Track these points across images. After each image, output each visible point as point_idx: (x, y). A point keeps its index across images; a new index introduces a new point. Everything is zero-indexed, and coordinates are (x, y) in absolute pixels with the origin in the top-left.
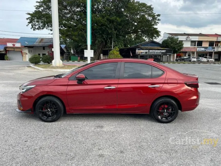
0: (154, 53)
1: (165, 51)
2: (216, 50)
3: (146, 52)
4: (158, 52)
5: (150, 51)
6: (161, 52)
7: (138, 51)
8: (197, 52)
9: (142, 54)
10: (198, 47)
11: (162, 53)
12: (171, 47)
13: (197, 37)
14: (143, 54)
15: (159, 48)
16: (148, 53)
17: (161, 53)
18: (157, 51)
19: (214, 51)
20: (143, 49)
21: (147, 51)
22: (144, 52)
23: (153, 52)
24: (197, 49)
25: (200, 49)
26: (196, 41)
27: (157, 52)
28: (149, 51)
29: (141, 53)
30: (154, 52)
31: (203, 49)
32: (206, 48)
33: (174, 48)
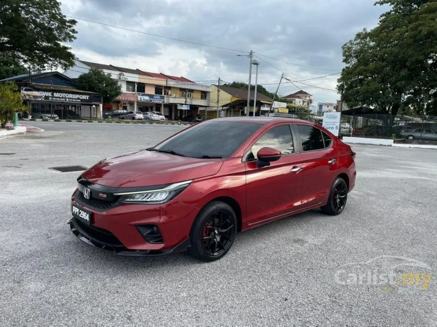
0: (64, 99)
1: (88, 97)
2: (166, 101)
3: (45, 96)
4: (74, 99)
5: (55, 94)
6: (80, 98)
7: (26, 93)
8: (137, 102)
9: (37, 99)
10: (139, 94)
11: (82, 100)
12: (100, 89)
13: (137, 76)
14: (40, 99)
15: (74, 90)
16: (50, 99)
17: (80, 101)
18: (70, 96)
19: (163, 102)
20: (38, 90)
21: (49, 94)
22: (41, 97)
23: (62, 98)
24: (137, 97)
25: (142, 97)
26: (135, 82)
27: (71, 99)
28: (53, 94)
29: (34, 97)
30: (66, 98)
31: (147, 98)
32: (151, 96)
33: (106, 92)
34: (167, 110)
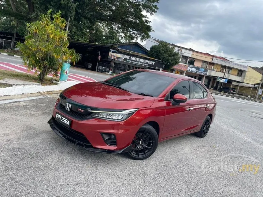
0: (137, 63)
1: (154, 62)
2: (208, 74)
3: (125, 58)
4: (144, 63)
5: (132, 57)
6: (148, 63)
7: (112, 54)
8: (186, 72)
9: (119, 60)
10: (189, 66)
11: (149, 65)
12: (164, 58)
13: (191, 52)
14: (121, 60)
15: (145, 57)
16: (128, 61)
17: (147, 65)
18: (142, 60)
19: (206, 74)
20: (121, 53)
21: (128, 57)
22: (121, 58)
23: (136, 61)
24: (187, 68)
25: (191, 68)
27: (142, 62)
28: (130, 58)
29: (118, 58)
30: (138, 62)
31: (194, 70)
32: (198, 69)
33: (168, 60)
34: (207, 81)
